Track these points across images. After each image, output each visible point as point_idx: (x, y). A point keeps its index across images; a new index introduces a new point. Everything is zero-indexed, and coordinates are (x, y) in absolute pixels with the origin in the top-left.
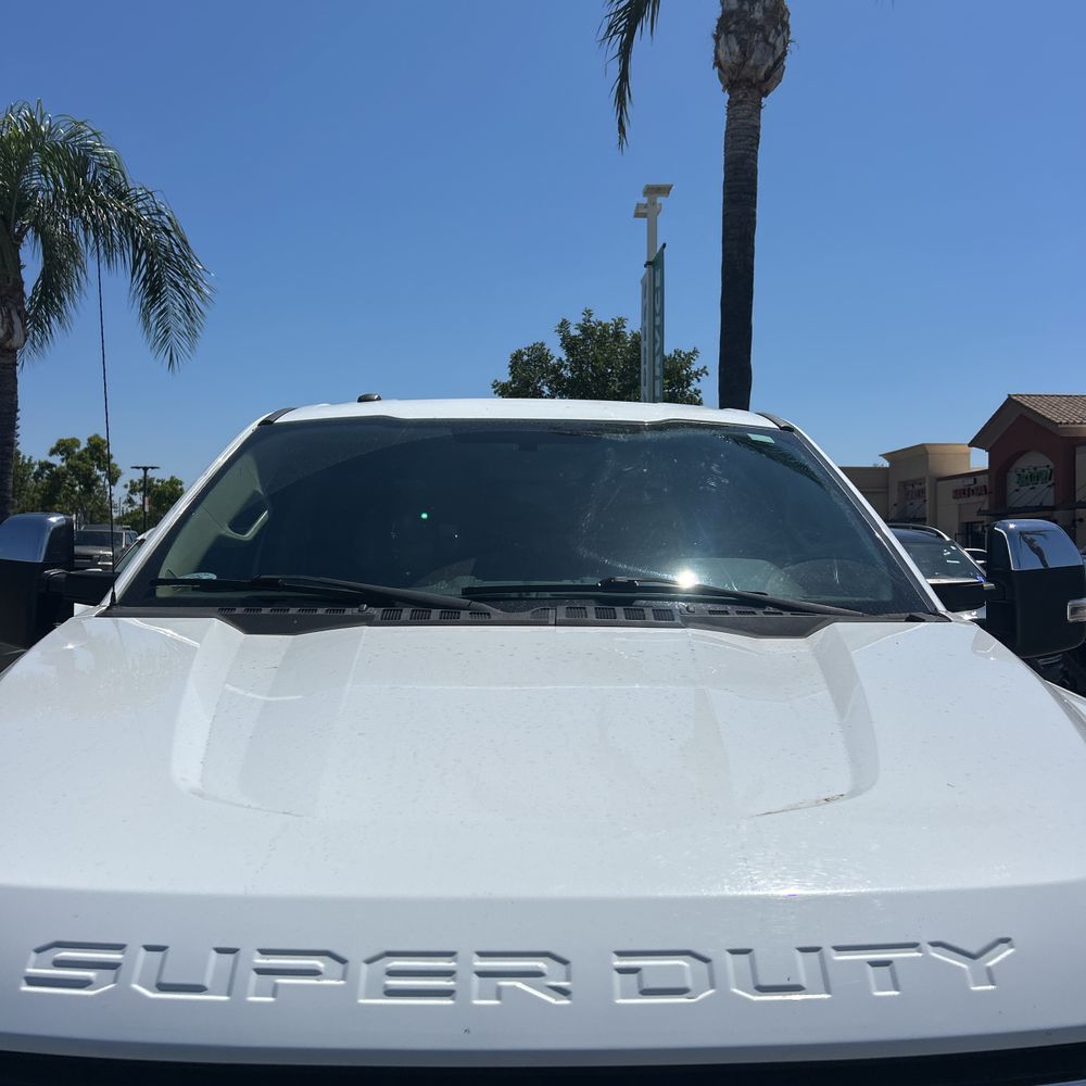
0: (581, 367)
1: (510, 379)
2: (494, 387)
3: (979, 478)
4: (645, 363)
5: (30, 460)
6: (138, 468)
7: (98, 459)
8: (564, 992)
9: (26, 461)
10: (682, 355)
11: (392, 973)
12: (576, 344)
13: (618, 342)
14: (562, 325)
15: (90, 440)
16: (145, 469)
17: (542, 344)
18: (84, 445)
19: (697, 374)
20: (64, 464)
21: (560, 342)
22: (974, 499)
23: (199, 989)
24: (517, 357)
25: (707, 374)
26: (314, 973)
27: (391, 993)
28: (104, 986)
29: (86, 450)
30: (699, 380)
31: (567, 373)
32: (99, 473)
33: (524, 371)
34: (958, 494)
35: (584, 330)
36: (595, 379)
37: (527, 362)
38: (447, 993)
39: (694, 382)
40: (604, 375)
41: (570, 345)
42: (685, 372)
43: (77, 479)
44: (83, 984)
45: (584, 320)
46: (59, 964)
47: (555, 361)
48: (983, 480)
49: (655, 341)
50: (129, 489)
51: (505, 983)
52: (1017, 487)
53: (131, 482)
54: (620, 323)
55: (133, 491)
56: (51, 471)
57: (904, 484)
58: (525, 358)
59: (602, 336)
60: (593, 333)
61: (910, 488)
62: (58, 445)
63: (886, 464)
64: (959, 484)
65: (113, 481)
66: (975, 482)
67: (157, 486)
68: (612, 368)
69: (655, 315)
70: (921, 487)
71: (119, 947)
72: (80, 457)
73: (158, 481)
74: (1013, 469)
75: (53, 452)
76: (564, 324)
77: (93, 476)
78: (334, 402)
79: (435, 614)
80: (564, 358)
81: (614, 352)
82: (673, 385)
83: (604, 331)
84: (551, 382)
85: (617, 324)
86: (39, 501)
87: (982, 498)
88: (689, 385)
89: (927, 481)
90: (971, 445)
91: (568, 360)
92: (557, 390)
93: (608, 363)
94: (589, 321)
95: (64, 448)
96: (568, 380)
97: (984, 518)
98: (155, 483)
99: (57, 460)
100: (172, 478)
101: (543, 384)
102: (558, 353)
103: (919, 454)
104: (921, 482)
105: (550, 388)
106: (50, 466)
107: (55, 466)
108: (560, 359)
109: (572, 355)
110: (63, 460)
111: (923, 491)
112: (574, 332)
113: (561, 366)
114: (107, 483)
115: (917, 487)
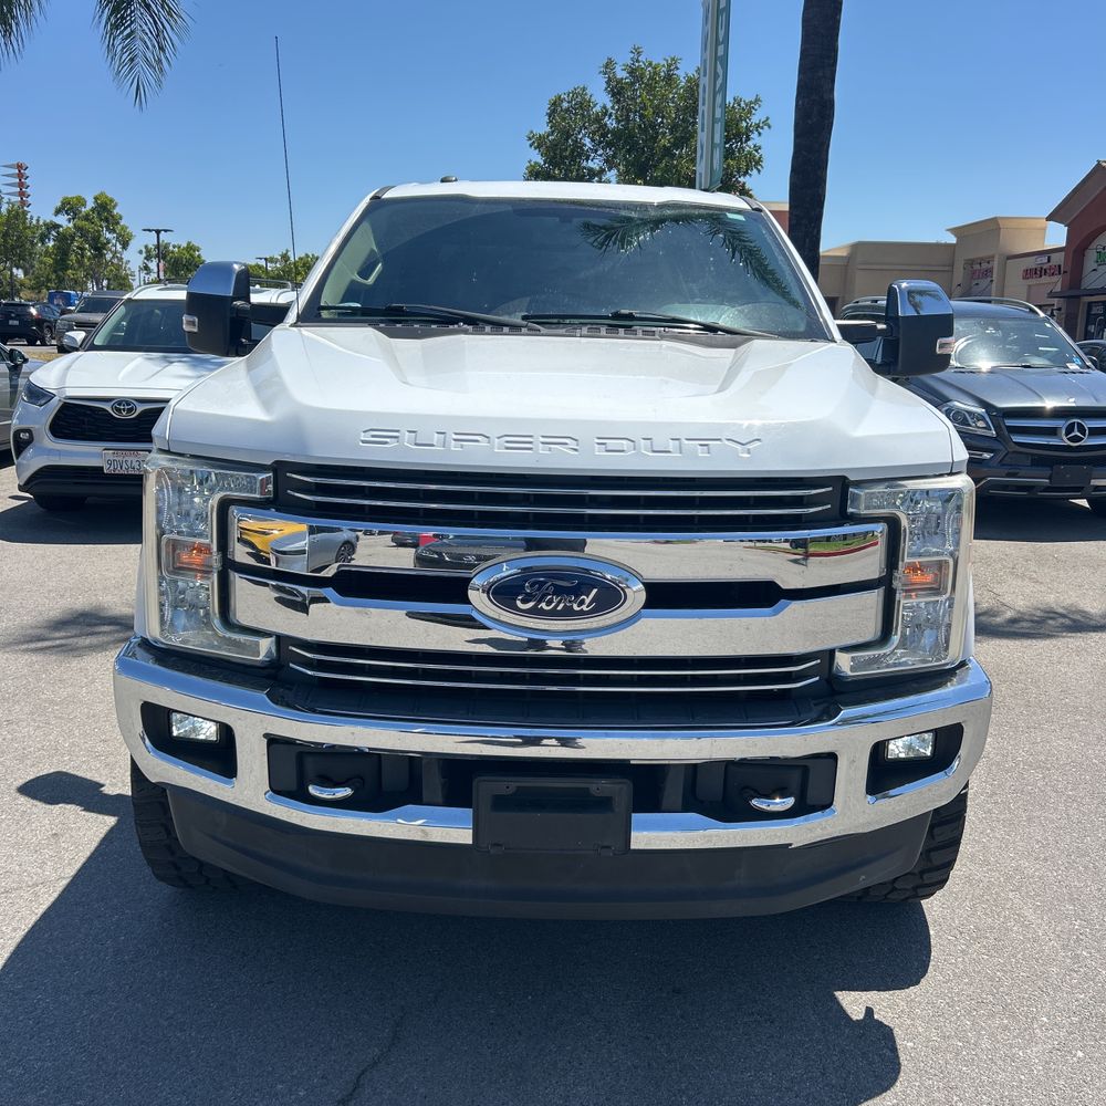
0: (628, 116)
1: (548, 129)
2: (530, 139)
3: (1053, 256)
4: (704, 104)
5: (38, 221)
6: (149, 230)
7: (107, 220)
8: (576, 450)
9: (34, 222)
10: (743, 105)
11: (507, 442)
12: (622, 88)
13: (670, 85)
14: (607, 66)
15: (96, 199)
16: (158, 232)
17: (584, 89)
18: (90, 204)
19: (758, 126)
20: (71, 225)
21: (605, 85)
22: (1045, 279)
23: (432, 445)
24: (555, 104)
25: (769, 127)
26: (477, 441)
27: (507, 448)
28: (393, 444)
29: (93, 210)
30: (760, 134)
31: (611, 123)
32: (108, 235)
33: (564, 119)
34: (1029, 273)
35: (632, 72)
36: (644, 131)
37: (567, 110)
38: (530, 449)
39: (754, 135)
40: (653, 126)
41: (616, 90)
42: (744, 124)
43: (86, 241)
44: (386, 443)
45: (632, 59)
46: (373, 436)
47: (598, 109)
48: (1058, 259)
49: (716, 76)
50: (144, 255)
51: (552, 446)
52: (1095, 266)
53: (146, 247)
54: (673, 64)
55: (148, 258)
56: (57, 233)
57: (971, 262)
58: (565, 105)
59: (651, 78)
60: (642, 77)
61: (978, 267)
62: (63, 204)
63: (952, 240)
64: (1031, 263)
65: (125, 245)
66: (1049, 261)
67: (173, 252)
68: (663, 117)
69: (717, 43)
70: (990, 266)
71: (398, 431)
72: (87, 218)
73: (174, 247)
74: (1093, 245)
75: (58, 212)
76: (609, 65)
77: (102, 239)
78: (422, 182)
79: (506, 329)
80: (609, 105)
81: (664, 98)
82: (731, 140)
83: (655, 73)
84: (594, 133)
85: (669, 66)
86: (50, 265)
87: (1055, 279)
88: (748, 139)
89: (996, 259)
90: (1048, 219)
91: (613, 108)
92: (600, 142)
93: (658, 111)
94: (638, 61)
95: (69, 207)
96: (614, 132)
97: (1055, 301)
98: (171, 248)
99: (62, 220)
100: (189, 243)
101: (584, 136)
102: (601, 99)
103: (991, 228)
104: (989, 260)
105: (593, 140)
106: (56, 226)
107: (61, 226)
108: (604, 107)
109: (618, 102)
110: (69, 220)
111: (991, 270)
112: (621, 74)
113: (605, 114)
114: (119, 247)
115: (985, 266)
